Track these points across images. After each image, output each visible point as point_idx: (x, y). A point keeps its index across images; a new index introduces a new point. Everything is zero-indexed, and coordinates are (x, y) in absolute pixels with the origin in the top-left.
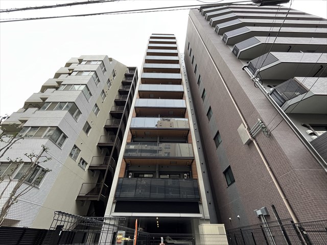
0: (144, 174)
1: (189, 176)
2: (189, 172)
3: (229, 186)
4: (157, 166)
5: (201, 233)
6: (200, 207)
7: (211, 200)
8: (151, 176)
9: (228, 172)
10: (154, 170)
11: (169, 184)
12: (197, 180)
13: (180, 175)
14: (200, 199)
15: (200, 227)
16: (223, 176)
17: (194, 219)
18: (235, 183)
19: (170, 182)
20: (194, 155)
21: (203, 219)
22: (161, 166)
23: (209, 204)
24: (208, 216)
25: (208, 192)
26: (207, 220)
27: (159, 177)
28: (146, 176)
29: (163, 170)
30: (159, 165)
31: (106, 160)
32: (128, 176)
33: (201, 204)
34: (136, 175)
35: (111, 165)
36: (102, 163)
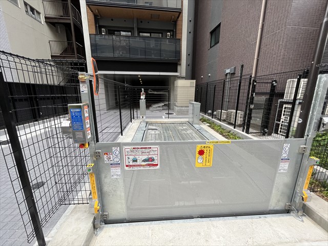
0: (120, 31)
1: (173, 35)
2: (173, 31)
3: (211, 47)
4: (135, 21)
5: (175, 86)
6: (179, 67)
7: (190, 62)
8: (129, 34)
9: (216, 32)
10: (132, 26)
11: (152, 47)
12: (180, 40)
13: (162, 33)
14: (179, 60)
15: (175, 82)
16: (208, 35)
17: (172, 77)
18: (218, 44)
19: (152, 44)
20: (182, 5)
21: (179, 77)
22: (140, 20)
23: (188, 65)
24: (184, 74)
25: (189, 55)
26: (183, 78)
27: (139, 34)
28: (123, 33)
29: (142, 26)
30: (137, 19)
31: (65, 8)
32: (100, 32)
33: (180, 64)
34: (111, 32)
35: (75, 16)
36: (62, 14)
